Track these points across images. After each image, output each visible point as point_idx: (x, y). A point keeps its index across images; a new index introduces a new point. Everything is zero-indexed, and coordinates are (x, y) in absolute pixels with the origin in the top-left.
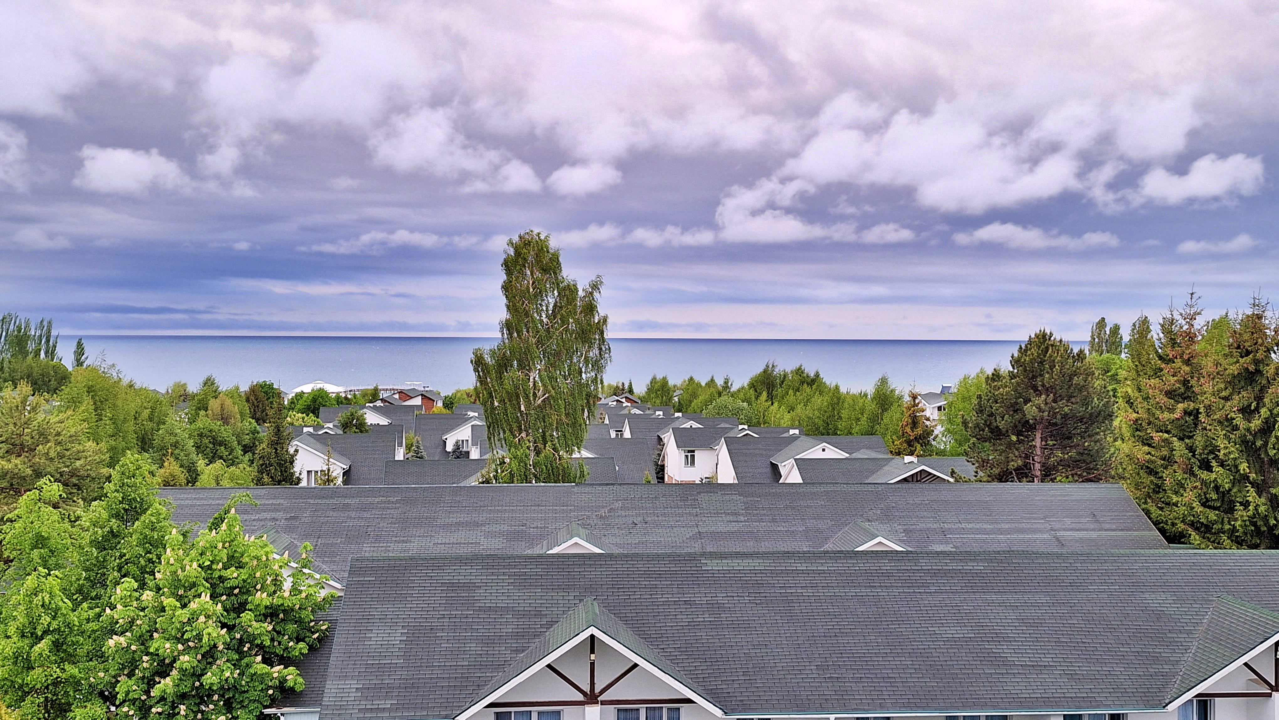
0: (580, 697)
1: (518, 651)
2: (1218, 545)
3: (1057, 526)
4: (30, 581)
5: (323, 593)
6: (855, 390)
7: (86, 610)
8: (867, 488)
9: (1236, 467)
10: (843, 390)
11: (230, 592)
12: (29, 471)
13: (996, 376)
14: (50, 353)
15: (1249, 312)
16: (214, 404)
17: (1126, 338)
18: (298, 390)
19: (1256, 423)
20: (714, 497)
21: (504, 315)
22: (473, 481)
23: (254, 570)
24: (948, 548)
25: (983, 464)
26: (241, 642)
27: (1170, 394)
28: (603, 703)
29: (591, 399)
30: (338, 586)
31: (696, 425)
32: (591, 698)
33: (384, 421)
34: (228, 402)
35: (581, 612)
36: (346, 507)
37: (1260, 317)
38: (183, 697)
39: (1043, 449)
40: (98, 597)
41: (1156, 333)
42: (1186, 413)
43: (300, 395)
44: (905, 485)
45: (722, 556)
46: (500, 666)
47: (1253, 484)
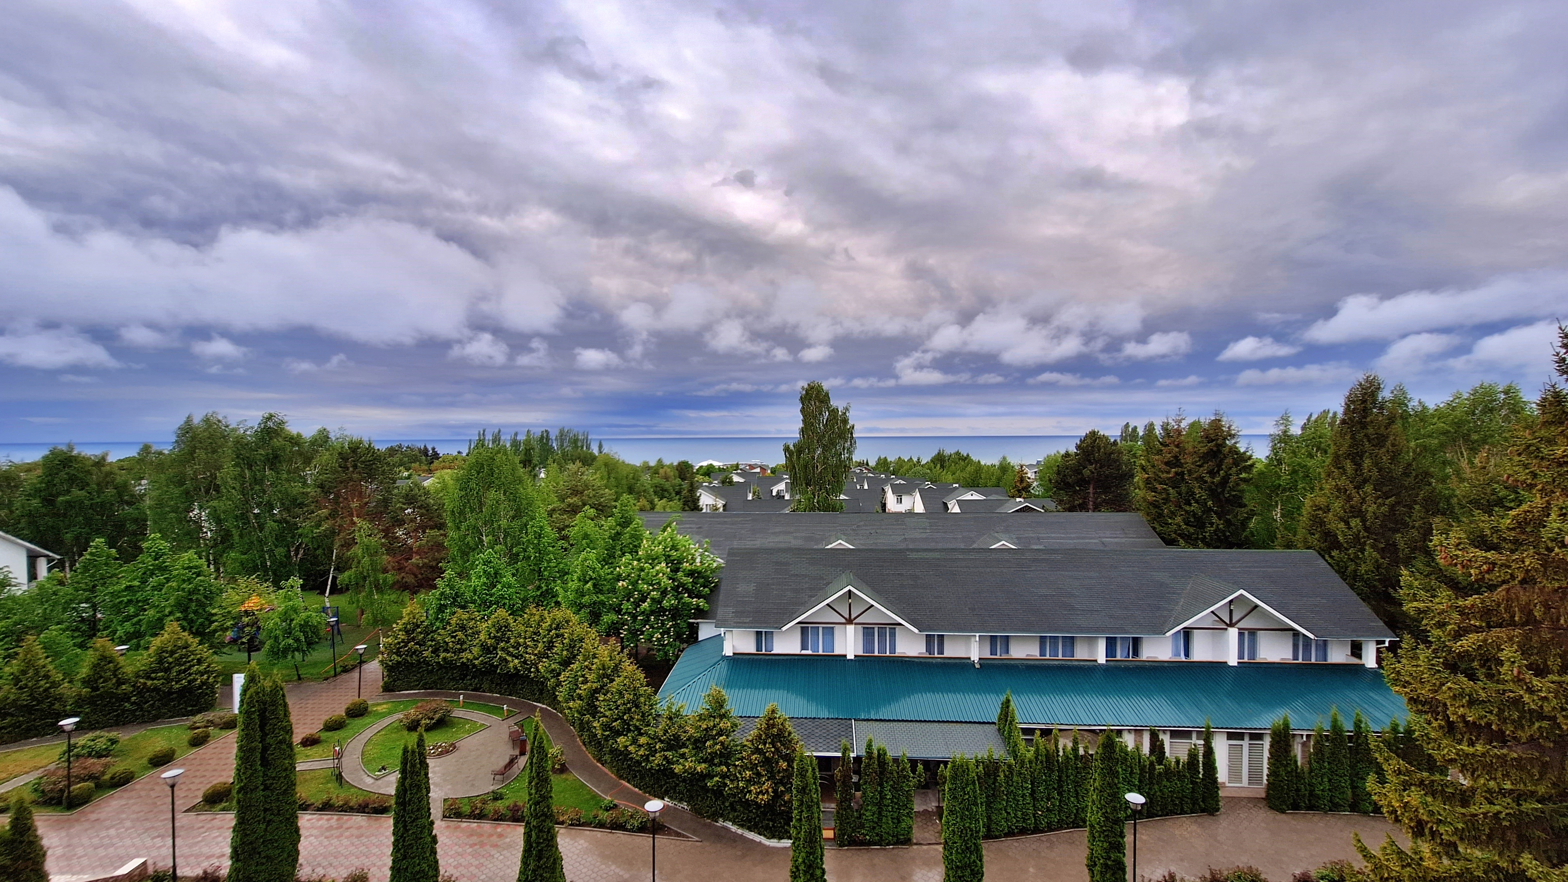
0: (843, 621)
1: (811, 596)
2: (1196, 546)
3: (1102, 535)
4: (583, 555)
5: (715, 565)
6: (989, 464)
7: (607, 569)
8: (994, 515)
9: (1206, 503)
10: (983, 463)
11: (672, 562)
12: (580, 503)
13: (1067, 455)
14: (588, 447)
15: (1213, 418)
16: (661, 471)
17: (1141, 434)
18: (700, 464)
19: (1217, 479)
20: (913, 520)
21: (801, 425)
22: (787, 511)
23: (684, 552)
24: (1041, 547)
25: (1060, 502)
26: (678, 587)
27: (1167, 464)
28: (856, 624)
29: (847, 468)
30: (722, 561)
31: (903, 482)
32: (850, 621)
33: (742, 480)
34: (669, 470)
35: (844, 578)
36: (725, 523)
37: (1219, 420)
38: (652, 612)
39: (1094, 494)
40: (612, 563)
41: (1158, 431)
42: (1176, 473)
43: (701, 467)
44: (1017, 514)
45: (918, 550)
46: (803, 604)
47: (1216, 513)
